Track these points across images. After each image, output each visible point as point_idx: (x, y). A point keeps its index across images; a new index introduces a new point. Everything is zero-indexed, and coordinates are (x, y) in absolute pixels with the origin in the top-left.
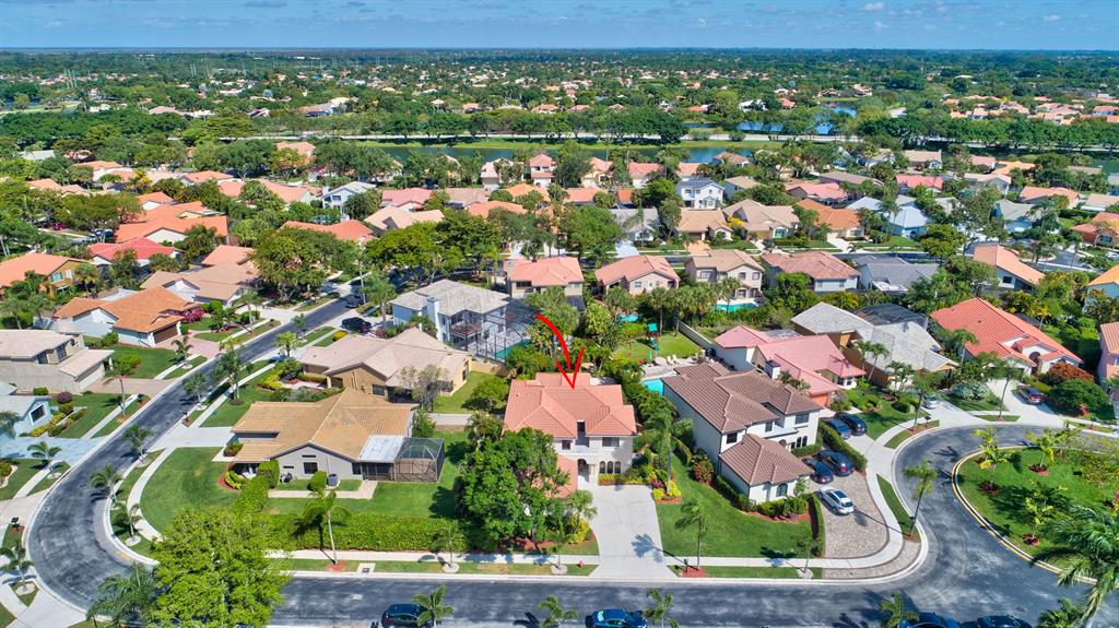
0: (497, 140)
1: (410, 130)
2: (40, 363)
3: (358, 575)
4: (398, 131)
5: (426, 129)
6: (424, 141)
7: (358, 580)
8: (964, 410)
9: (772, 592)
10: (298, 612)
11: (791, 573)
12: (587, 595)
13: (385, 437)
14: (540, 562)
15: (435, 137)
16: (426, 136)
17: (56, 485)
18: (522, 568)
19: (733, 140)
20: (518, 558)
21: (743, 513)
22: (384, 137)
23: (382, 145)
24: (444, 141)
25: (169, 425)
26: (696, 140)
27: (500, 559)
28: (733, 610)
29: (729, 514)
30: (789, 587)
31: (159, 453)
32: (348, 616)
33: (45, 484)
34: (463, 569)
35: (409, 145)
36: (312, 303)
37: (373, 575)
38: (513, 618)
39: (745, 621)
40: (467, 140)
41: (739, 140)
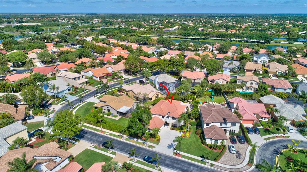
0: (212, 39)
1: (188, 35)
2: (74, 80)
3: (105, 135)
4: (185, 35)
5: (192, 35)
6: (192, 39)
7: (104, 136)
8: (303, 135)
9: (195, 166)
10: (89, 139)
11: (205, 163)
12: (149, 153)
13: (126, 107)
14: (144, 143)
15: (195, 38)
16: (192, 37)
17: (65, 104)
18: (139, 143)
19: (290, 44)
20: (139, 141)
21: (203, 145)
22: (181, 37)
23: (181, 39)
24: (197, 39)
25: (91, 97)
26: (276, 43)
27: (136, 140)
28: (181, 167)
29: (199, 144)
30: (201, 166)
31: (86, 102)
32: (97, 142)
33: (64, 103)
34: (126, 139)
35: (188, 39)
36: (136, 75)
37: (108, 136)
38: (129, 152)
39: (182, 170)
40: (204, 39)
41: (292, 44)
